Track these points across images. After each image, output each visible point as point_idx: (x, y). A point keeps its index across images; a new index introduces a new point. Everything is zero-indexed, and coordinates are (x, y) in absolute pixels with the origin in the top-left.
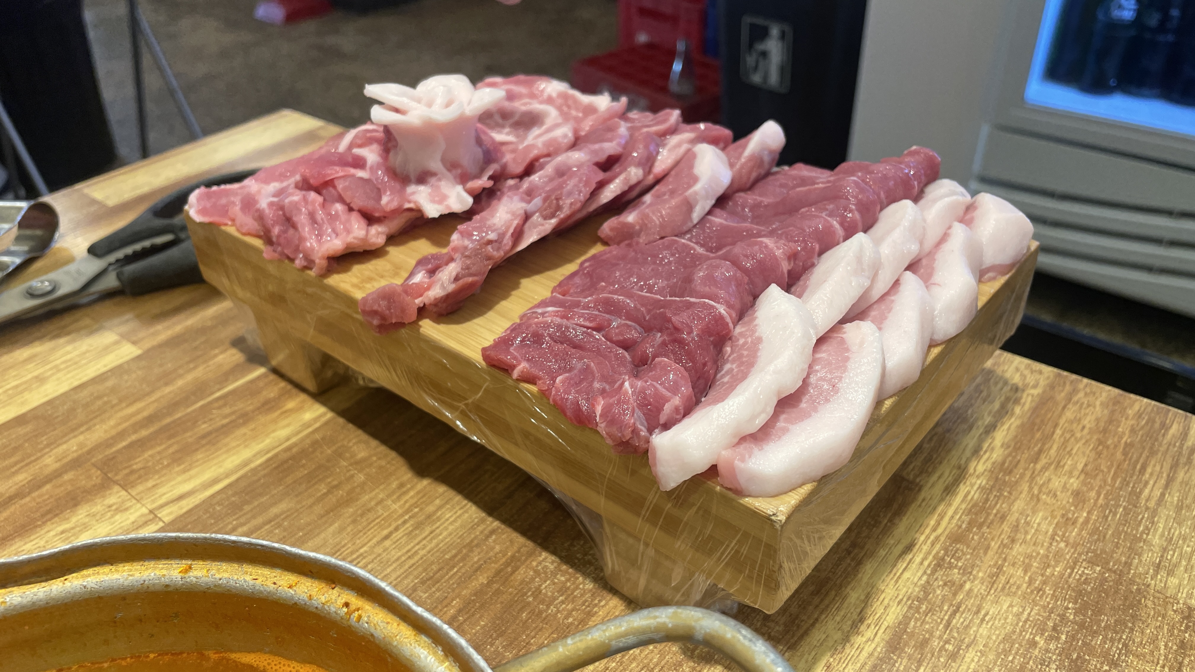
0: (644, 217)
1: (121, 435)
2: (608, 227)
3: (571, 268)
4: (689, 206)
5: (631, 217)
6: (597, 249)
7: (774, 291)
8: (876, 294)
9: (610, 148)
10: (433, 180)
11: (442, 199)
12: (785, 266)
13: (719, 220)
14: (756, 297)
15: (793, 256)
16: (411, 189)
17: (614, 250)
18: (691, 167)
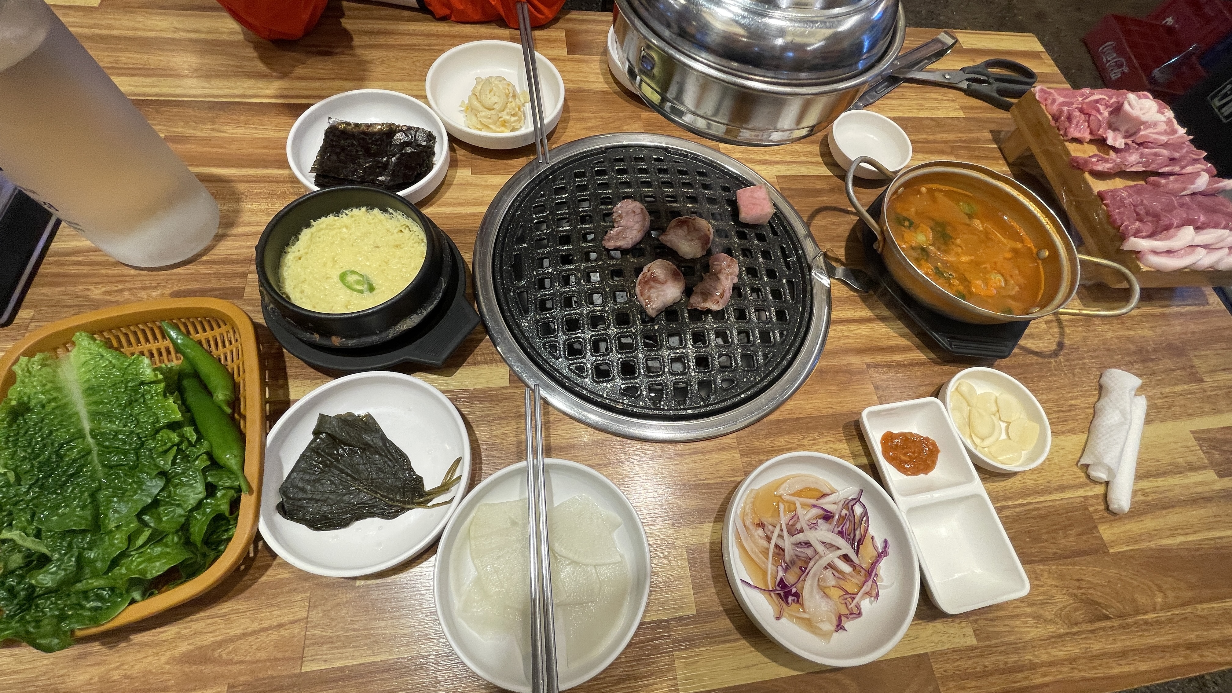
0: (1167, 184)
1: (956, 141)
2: (1152, 179)
3: (1132, 183)
4: (1184, 189)
5: (1163, 181)
6: (1143, 182)
7: (1191, 228)
8: (1213, 247)
9: (1177, 155)
10: (1117, 133)
11: (1115, 139)
12: (1199, 224)
13: (1187, 199)
14: (1183, 225)
15: (1203, 224)
16: (1109, 131)
17: (1149, 187)
18: (1196, 178)
